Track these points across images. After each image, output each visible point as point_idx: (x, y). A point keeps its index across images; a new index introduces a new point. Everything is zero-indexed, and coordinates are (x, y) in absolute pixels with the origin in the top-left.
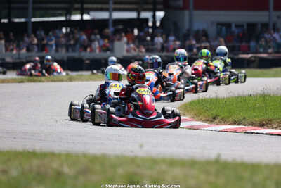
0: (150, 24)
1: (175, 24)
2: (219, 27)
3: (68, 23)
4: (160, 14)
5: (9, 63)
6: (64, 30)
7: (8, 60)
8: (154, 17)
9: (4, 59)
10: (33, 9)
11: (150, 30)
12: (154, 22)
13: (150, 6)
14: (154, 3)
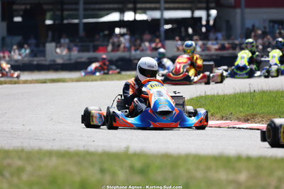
0: (204, 22)
1: (228, 22)
2: (271, 24)
3: (121, 24)
4: (214, 13)
5: (59, 64)
6: (117, 31)
7: (60, 61)
8: (208, 15)
9: (54, 61)
10: (85, 10)
11: (204, 30)
12: (208, 21)
13: (204, 5)
14: (208, 2)
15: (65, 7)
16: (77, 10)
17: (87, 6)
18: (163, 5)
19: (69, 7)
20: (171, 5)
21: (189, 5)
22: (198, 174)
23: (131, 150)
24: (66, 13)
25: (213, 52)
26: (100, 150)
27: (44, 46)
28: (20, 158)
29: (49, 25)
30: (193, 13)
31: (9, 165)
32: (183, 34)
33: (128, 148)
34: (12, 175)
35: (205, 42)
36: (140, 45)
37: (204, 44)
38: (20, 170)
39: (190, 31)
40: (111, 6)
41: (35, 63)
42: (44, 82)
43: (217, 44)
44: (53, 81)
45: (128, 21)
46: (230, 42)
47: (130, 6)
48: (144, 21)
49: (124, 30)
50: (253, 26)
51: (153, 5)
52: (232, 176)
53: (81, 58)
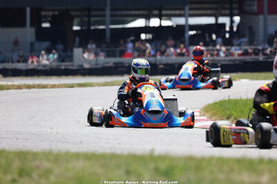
0: (228, 29)
1: (251, 28)
3: (146, 29)
4: (237, 19)
5: (85, 69)
6: (143, 36)
7: (87, 66)
8: (232, 22)
9: (82, 66)
10: (112, 16)
11: (227, 36)
12: (231, 27)
13: (228, 12)
14: (231, 9)
15: (92, 13)
16: (104, 16)
17: (114, 13)
18: (187, 11)
19: (97, 13)
20: (196, 12)
21: (213, 12)
22: (222, 176)
23: (156, 153)
24: (92, 19)
25: (236, 57)
26: (126, 152)
27: (72, 51)
28: (48, 160)
29: (77, 31)
30: (217, 20)
31: (38, 168)
32: (207, 39)
33: (152, 151)
34: (40, 176)
35: (229, 48)
36: (165, 51)
37: (227, 50)
38: (48, 172)
39: (214, 37)
40: (137, 12)
41: (63, 68)
42: (71, 86)
43: (240, 49)
44: (80, 85)
45: (154, 27)
46: (253, 47)
47: (156, 12)
48: (169, 26)
49: (149, 36)
50: (276, 32)
51: (178, 12)
52: (254, 178)
53: (107, 63)
